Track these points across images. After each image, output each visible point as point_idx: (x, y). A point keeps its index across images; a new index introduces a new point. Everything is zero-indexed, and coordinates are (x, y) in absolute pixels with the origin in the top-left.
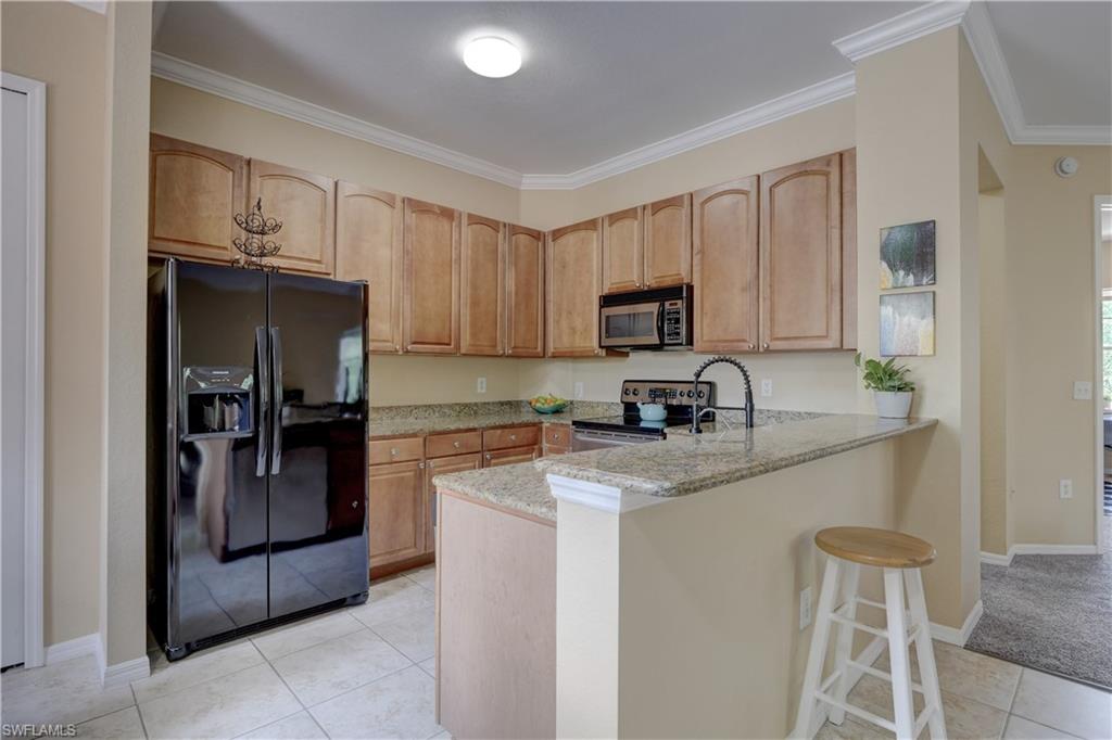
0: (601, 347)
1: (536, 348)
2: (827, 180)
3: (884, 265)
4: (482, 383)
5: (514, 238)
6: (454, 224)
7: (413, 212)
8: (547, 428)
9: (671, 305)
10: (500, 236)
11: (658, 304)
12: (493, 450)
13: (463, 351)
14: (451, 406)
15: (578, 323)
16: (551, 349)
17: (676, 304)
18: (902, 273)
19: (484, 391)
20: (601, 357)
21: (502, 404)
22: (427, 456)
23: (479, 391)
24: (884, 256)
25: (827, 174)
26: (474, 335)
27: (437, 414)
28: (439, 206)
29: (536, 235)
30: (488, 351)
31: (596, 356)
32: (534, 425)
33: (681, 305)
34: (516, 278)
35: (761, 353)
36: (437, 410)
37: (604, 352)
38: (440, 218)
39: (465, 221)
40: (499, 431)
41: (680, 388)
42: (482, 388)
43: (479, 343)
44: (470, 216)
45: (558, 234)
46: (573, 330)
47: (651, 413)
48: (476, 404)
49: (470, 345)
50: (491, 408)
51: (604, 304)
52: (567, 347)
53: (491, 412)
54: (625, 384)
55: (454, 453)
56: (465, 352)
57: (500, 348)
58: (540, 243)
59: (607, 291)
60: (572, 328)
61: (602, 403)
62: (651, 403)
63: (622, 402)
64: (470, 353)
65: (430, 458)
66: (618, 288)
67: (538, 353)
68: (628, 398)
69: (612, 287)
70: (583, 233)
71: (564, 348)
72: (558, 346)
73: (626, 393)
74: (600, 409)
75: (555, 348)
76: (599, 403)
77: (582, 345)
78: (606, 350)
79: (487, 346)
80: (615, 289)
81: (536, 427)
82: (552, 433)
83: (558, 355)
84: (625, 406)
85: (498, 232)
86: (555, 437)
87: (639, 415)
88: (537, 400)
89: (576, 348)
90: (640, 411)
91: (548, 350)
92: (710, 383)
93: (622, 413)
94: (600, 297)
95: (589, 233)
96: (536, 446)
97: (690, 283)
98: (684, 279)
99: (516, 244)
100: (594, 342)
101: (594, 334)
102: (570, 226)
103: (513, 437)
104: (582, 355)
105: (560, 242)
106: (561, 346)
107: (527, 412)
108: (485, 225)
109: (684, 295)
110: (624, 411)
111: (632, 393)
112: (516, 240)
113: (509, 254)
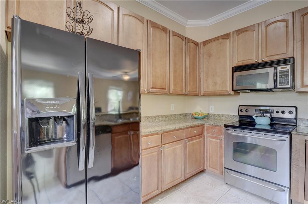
0: (233, 90)
1: (196, 92)
4: (173, 106)
5: (189, 44)
6: (167, 34)
7: (151, 27)
8: (207, 127)
9: (281, 68)
10: (184, 42)
11: (273, 68)
12: (188, 138)
13: (171, 92)
14: (162, 116)
15: (218, 80)
16: (202, 92)
17: (286, 68)
19: (173, 110)
20: (232, 95)
21: (180, 115)
22: (163, 143)
23: (172, 109)
26: (175, 85)
27: (157, 120)
28: (161, 26)
29: (196, 44)
30: (180, 92)
31: (229, 95)
32: (201, 125)
33: (289, 67)
34: (190, 61)
36: (157, 118)
37: (233, 93)
38: (162, 32)
39: (171, 34)
40: (190, 129)
41: (275, 109)
42: (173, 108)
43: (177, 89)
44: (173, 32)
45: (205, 43)
46: (215, 84)
47: (263, 121)
48: (171, 115)
49: (173, 90)
50: (177, 117)
51: (235, 70)
52: (212, 91)
53: (177, 118)
54: (240, 107)
55: (173, 141)
56: (171, 93)
57: (184, 91)
58: (197, 47)
59: (236, 65)
60: (214, 82)
61: (225, 115)
62: (261, 116)
63: (239, 115)
64: (173, 93)
65: (164, 144)
66: (242, 63)
67: (197, 93)
68: (244, 113)
69: (238, 63)
70: (221, 41)
71: (210, 91)
72: (206, 90)
73: (241, 111)
74: (224, 117)
75: (204, 92)
76: (224, 115)
77: (220, 90)
78: (234, 92)
79: (179, 90)
80: (240, 64)
81: (202, 126)
82: (211, 129)
83: (206, 94)
84: (241, 117)
85: (183, 40)
86: (213, 131)
87: (255, 122)
88: (196, 114)
89: (217, 91)
90: (255, 120)
91: (201, 92)
92: (296, 107)
93: (237, 119)
94: (233, 68)
95: (225, 40)
96: (203, 135)
97: (295, 57)
98: (289, 55)
99: (189, 47)
100: (229, 88)
101: (228, 84)
102: (213, 38)
103: (195, 131)
104: (220, 94)
105: (206, 47)
106: (208, 91)
107: (189, 118)
108: (179, 37)
109: (291, 62)
110: (239, 119)
111: (244, 111)
112: (189, 45)
113: (187, 50)
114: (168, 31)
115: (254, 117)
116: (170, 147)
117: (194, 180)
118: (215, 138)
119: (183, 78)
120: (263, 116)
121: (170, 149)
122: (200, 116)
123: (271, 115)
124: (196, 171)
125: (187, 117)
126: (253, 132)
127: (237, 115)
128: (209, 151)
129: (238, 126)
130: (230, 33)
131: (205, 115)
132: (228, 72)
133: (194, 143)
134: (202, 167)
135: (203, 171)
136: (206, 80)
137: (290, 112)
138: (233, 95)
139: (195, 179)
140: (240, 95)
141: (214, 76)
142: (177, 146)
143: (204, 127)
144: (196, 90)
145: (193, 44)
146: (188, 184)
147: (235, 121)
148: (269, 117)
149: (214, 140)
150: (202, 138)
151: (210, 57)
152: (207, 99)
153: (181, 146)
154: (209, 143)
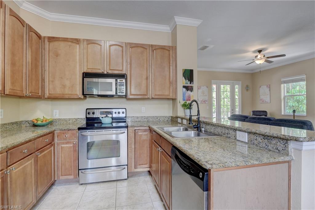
0: (83, 94)
1: (39, 93)
2: (169, 53)
3: (184, 78)
5: (30, 33)
6: (2, 10)
8: (58, 133)
9: (120, 81)
11: (115, 80)
12: (39, 150)
13: (6, 92)
15: (67, 83)
16: (47, 95)
17: (123, 81)
18: (187, 81)
21: (13, 123)
24: (184, 76)
25: (169, 51)
26: (13, 83)
29: (39, 37)
30: (19, 93)
31: (80, 99)
35: (151, 99)
37: (82, 97)
39: (8, 11)
40: (41, 138)
41: (114, 111)
42: (1, 116)
43: (15, 88)
45: (52, 39)
46: (64, 86)
47: (107, 121)
49: (10, 89)
50: (7, 127)
51: (85, 76)
52: (59, 94)
53: (8, 129)
54: (87, 110)
55: (23, 157)
56: (8, 93)
57: (24, 92)
58: (40, 40)
59: (85, 71)
60: (62, 85)
61: (72, 119)
62: (106, 117)
63: (86, 117)
64: (10, 94)
65: (10, 166)
66: (91, 71)
67: (40, 96)
68: (91, 116)
69: (88, 70)
70: (70, 43)
71: (56, 94)
72: (53, 93)
73: (89, 114)
74: (71, 121)
75: (49, 94)
76: (70, 119)
77: (70, 93)
78: (84, 96)
79: (19, 90)
80: (90, 71)
81: (52, 133)
82: (63, 135)
83: (53, 97)
84: (88, 119)
85: (24, 27)
86: (66, 136)
87: (101, 122)
88: (37, 120)
89: (66, 94)
90: (101, 120)
91: (45, 94)
92: (125, 109)
93: (85, 122)
94: (83, 73)
95: (74, 44)
96: (53, 143)
97: (127, 74)
98: (124, 72)
99: (31, 37)
100: (79, 93)
101: (78, 89)
102: (61, 38)
103: (47, 140)
104: (69, 97)
105: (52, 44)
106: (55, 93)
107: (26, 127)
108: (18, 19)
109: (125, 78)
110: (86, 121)
111: (91, 114)
112: (31, 35)
113: (29, 40)
114: (3, 6)
115: (101, 118)
116: (19, 167)
117: (45, 198)
118: (67, 143)
119: (24, 74)
120: (107, 116)
121: (19, 169)
122: (44, 123)
123: (112, 116)
124: (48, 187)
125: (22, 126)
126: (104, 130)
127: (85, 117)
128: (60, 159)
129: (85, 128)
130: (80, 39)
131: (50, 121)
132: (78, 77)
133: (45, 154)
134: (53, 180)
135: (53, 184)
136: (52, 81)
137: (123, 113)
138: (82, 99)
139: (46, 196)
140: (86, 99)
141: (62, 78)
142: (27, 163)
143: (54, 134)
144: (39, 91)
145: (35, 34)
146: (40, 205)
147: (83, 123)
148: (111, 117)
149: (67, 145)
150: (52, 147)
151: (57, 56)
152: (50, 102)
153: (32, 162)
154: (60, 150)
